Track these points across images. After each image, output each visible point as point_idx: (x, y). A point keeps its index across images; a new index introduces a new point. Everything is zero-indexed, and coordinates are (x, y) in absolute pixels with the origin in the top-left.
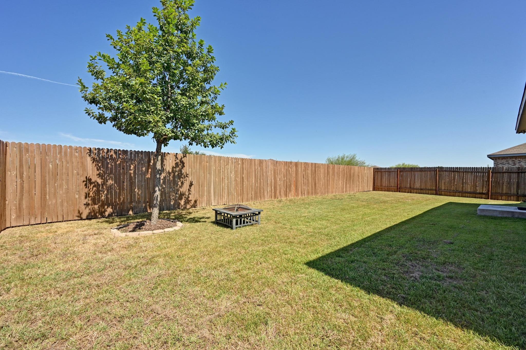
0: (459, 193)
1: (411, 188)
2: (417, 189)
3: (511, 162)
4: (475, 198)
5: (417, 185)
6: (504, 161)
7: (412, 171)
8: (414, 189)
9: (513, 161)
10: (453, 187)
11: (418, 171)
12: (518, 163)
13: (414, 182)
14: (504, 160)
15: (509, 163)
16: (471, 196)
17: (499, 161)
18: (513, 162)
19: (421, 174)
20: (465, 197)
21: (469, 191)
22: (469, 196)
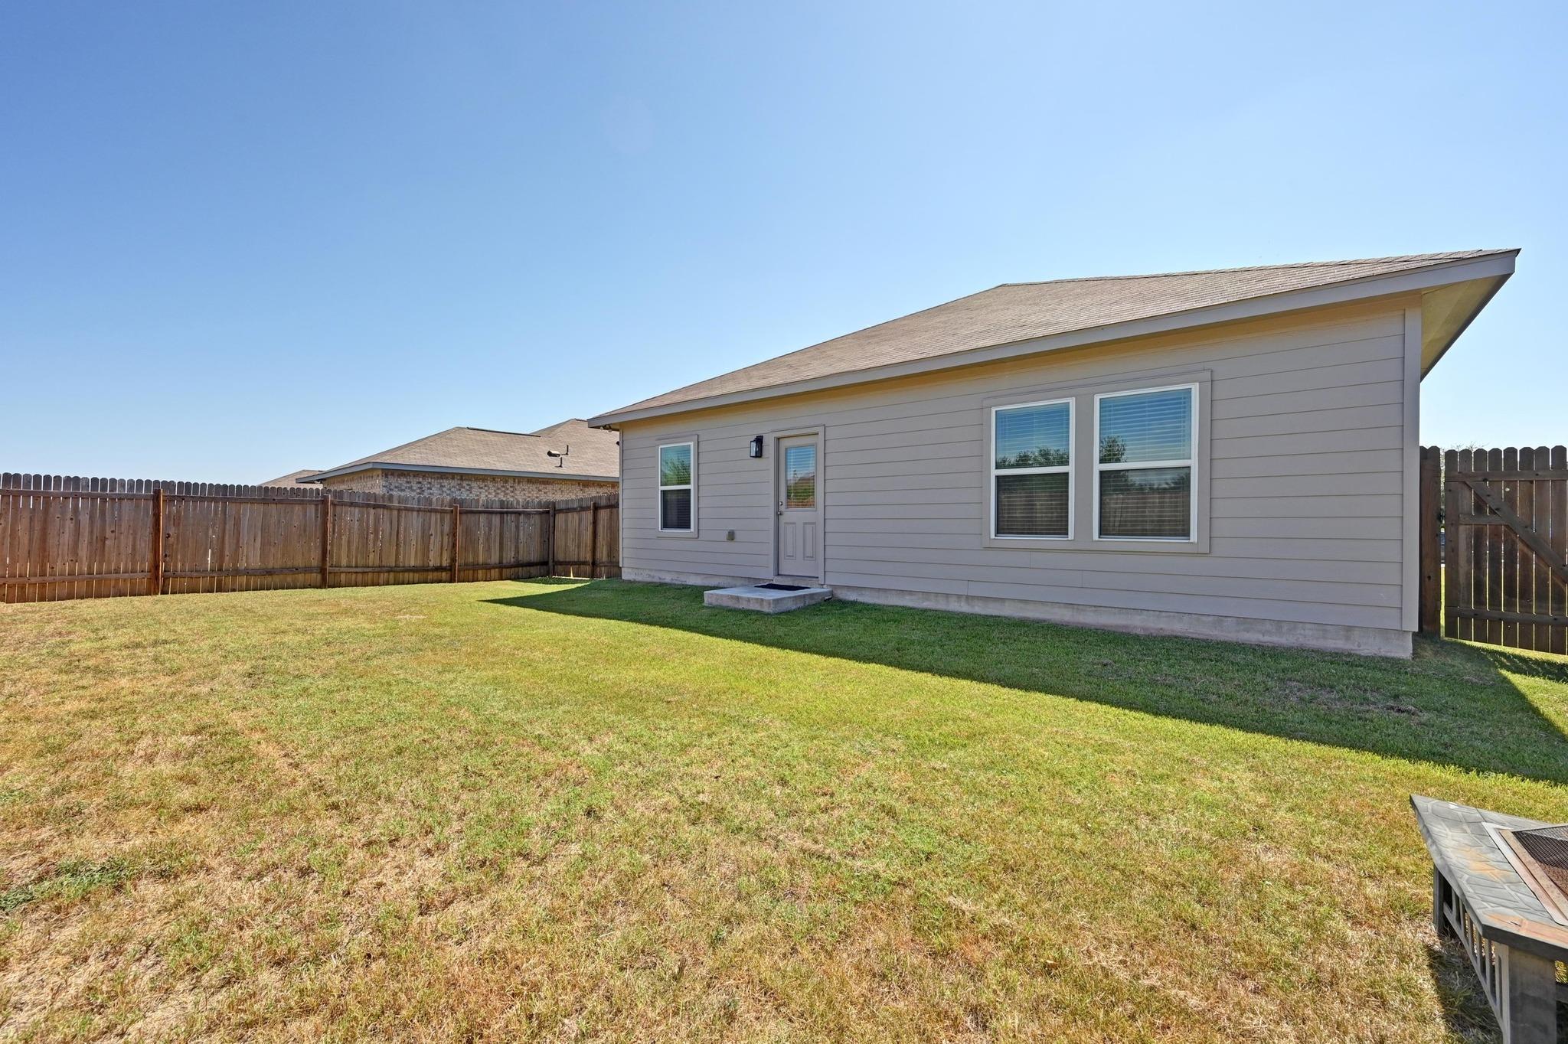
0: (389, 572)
1: (220, 570)
2: (248, 572)
3: (415, 486)
4: (426, 582)
5: (251, 557)
6: (402, 481)
7: (225, 500)
8: (237, 572)
9: (419, 483)
10: (372, 556)
11: (252, 501)
12: (429, 488)
13: (238, 546)
14: (402, 478)
15: (411, 488)
16: (416, 580)
17: (394, 481)
18: (419, 485)
19: (265, 515)
20: (403, 584)
21: (412, 564)
22: (411, 580)
